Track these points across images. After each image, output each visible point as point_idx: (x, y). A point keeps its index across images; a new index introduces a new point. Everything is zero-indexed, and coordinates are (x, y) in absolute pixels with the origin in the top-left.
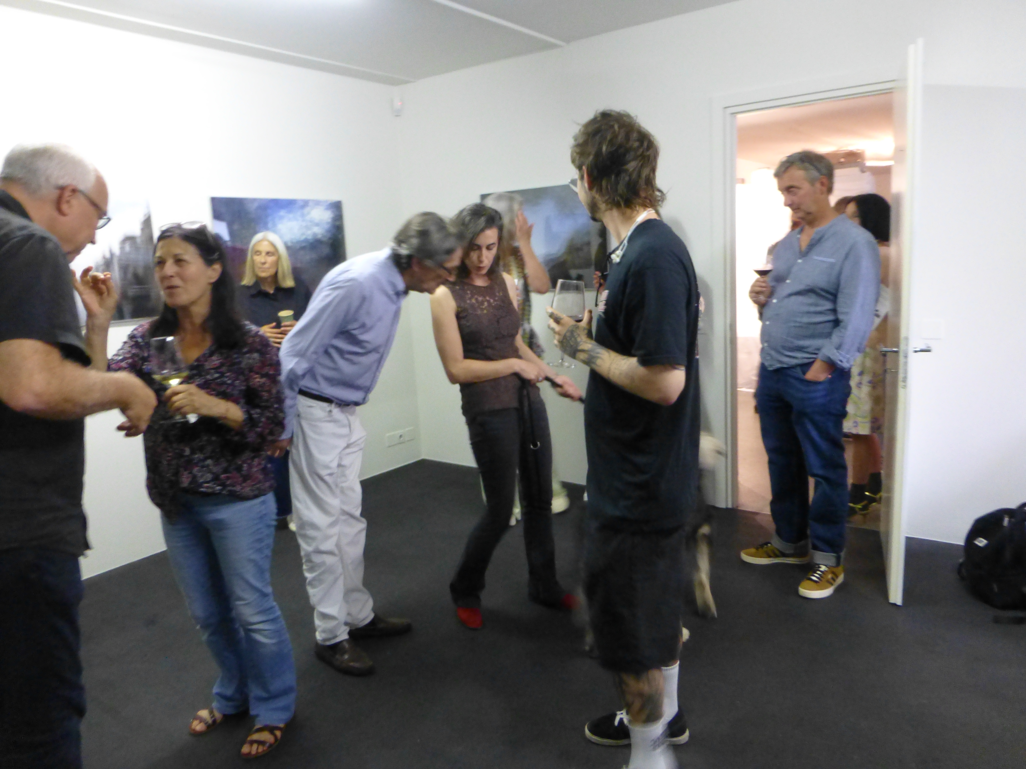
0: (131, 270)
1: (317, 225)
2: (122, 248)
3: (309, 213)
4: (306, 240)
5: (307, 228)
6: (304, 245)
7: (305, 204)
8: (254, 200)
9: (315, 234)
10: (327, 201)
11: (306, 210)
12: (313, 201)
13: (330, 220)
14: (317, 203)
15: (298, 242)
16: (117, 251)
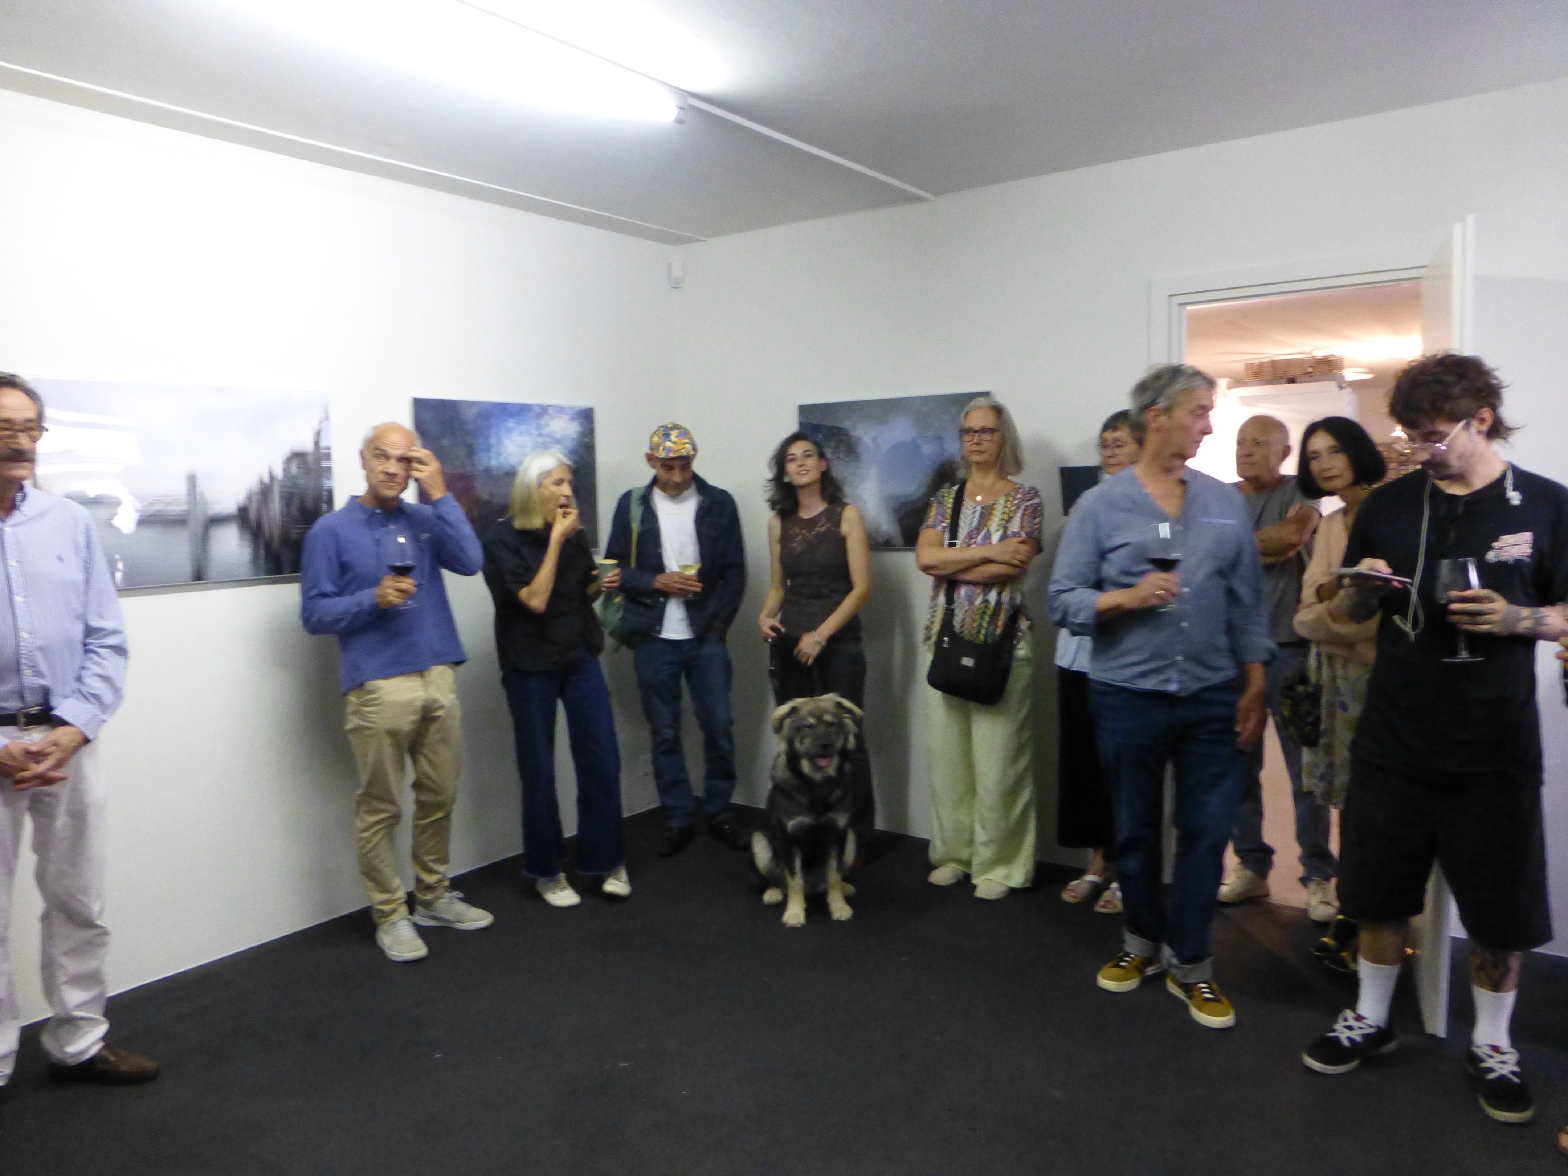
0: (297, 502)
1: (558, 441)
2: (286, 470)
3: (548, 425)
7: (543, 410)
8: (473, 404)
10: (573, 408)
11: (544, 420)
12: (554, 407)
13: (575, 436)
14: (560, 410)
16: (279, 473)
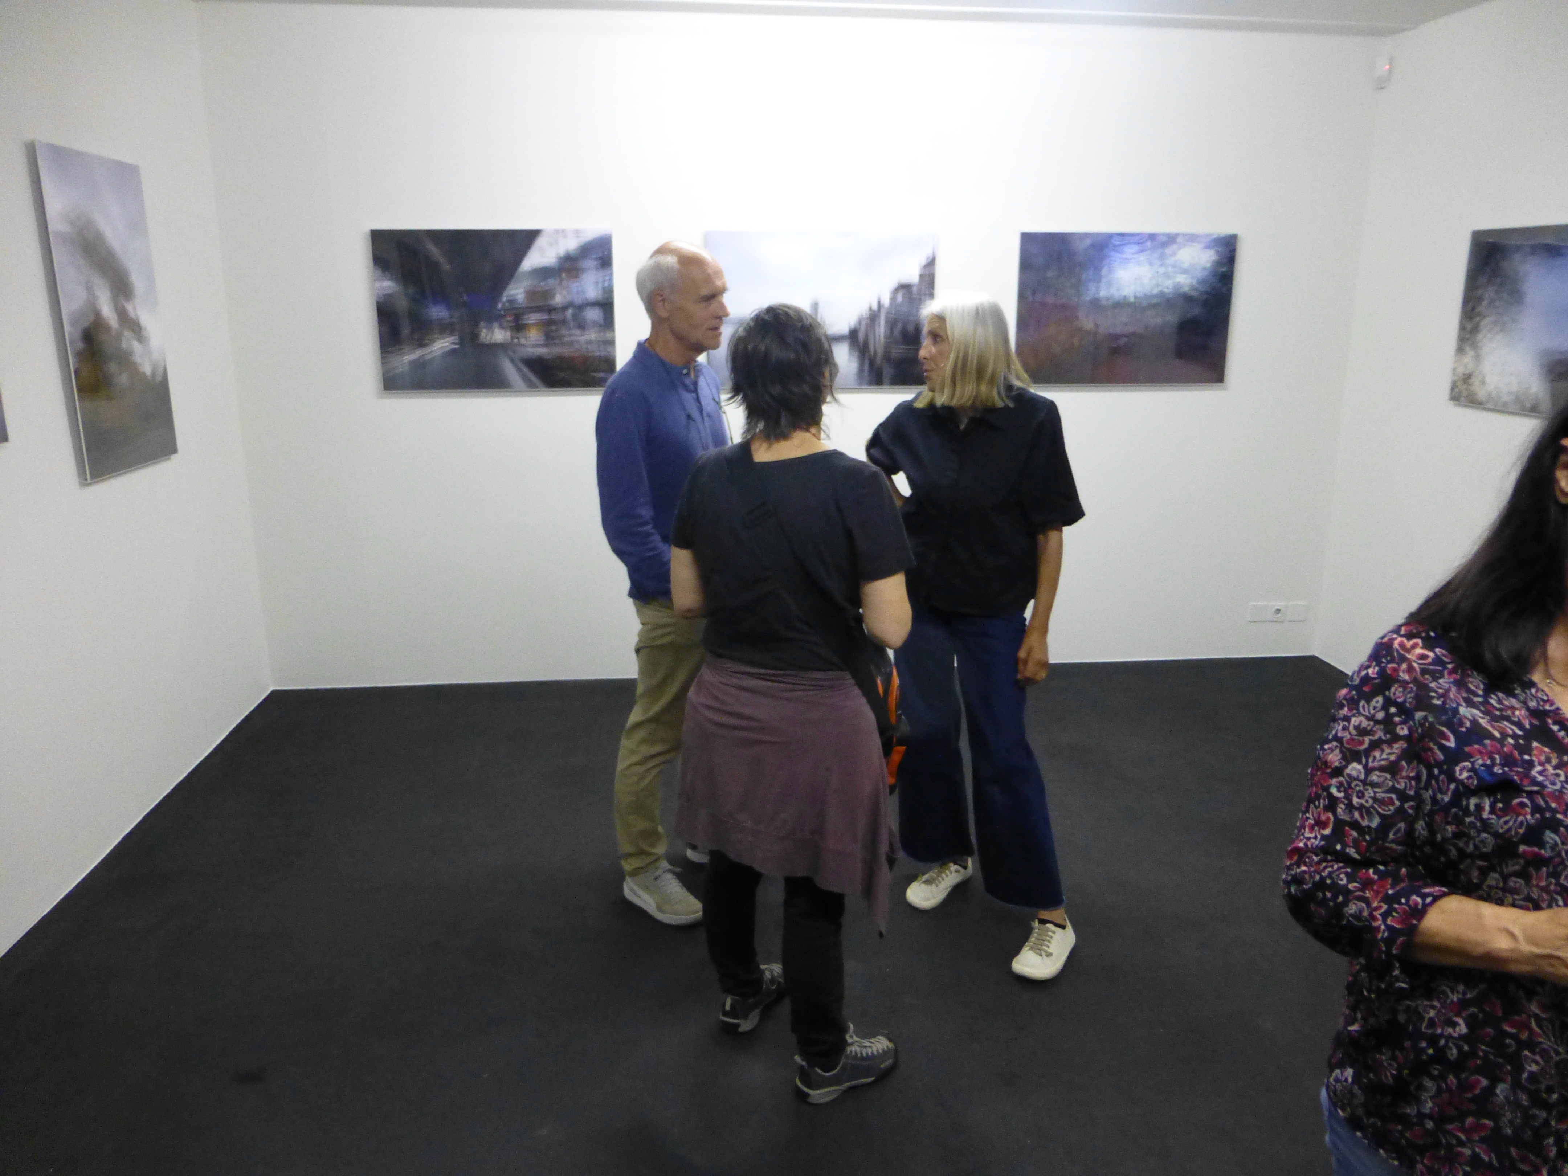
0: (899, 326)
1: (1185, 271)
2: (893, 299)
3: (1174, 254)
4: (1162, 294)
5: (1167, 276)
6: (1155, 301)
7: (1171, 239)
9: (1177, 286)
10: (1209, 235)
11: (1168, 251)
12: (1184, 235)
13: (1209, 265)
14: (1192, 238)
15: (1146, 296)
16: (886, 302)
